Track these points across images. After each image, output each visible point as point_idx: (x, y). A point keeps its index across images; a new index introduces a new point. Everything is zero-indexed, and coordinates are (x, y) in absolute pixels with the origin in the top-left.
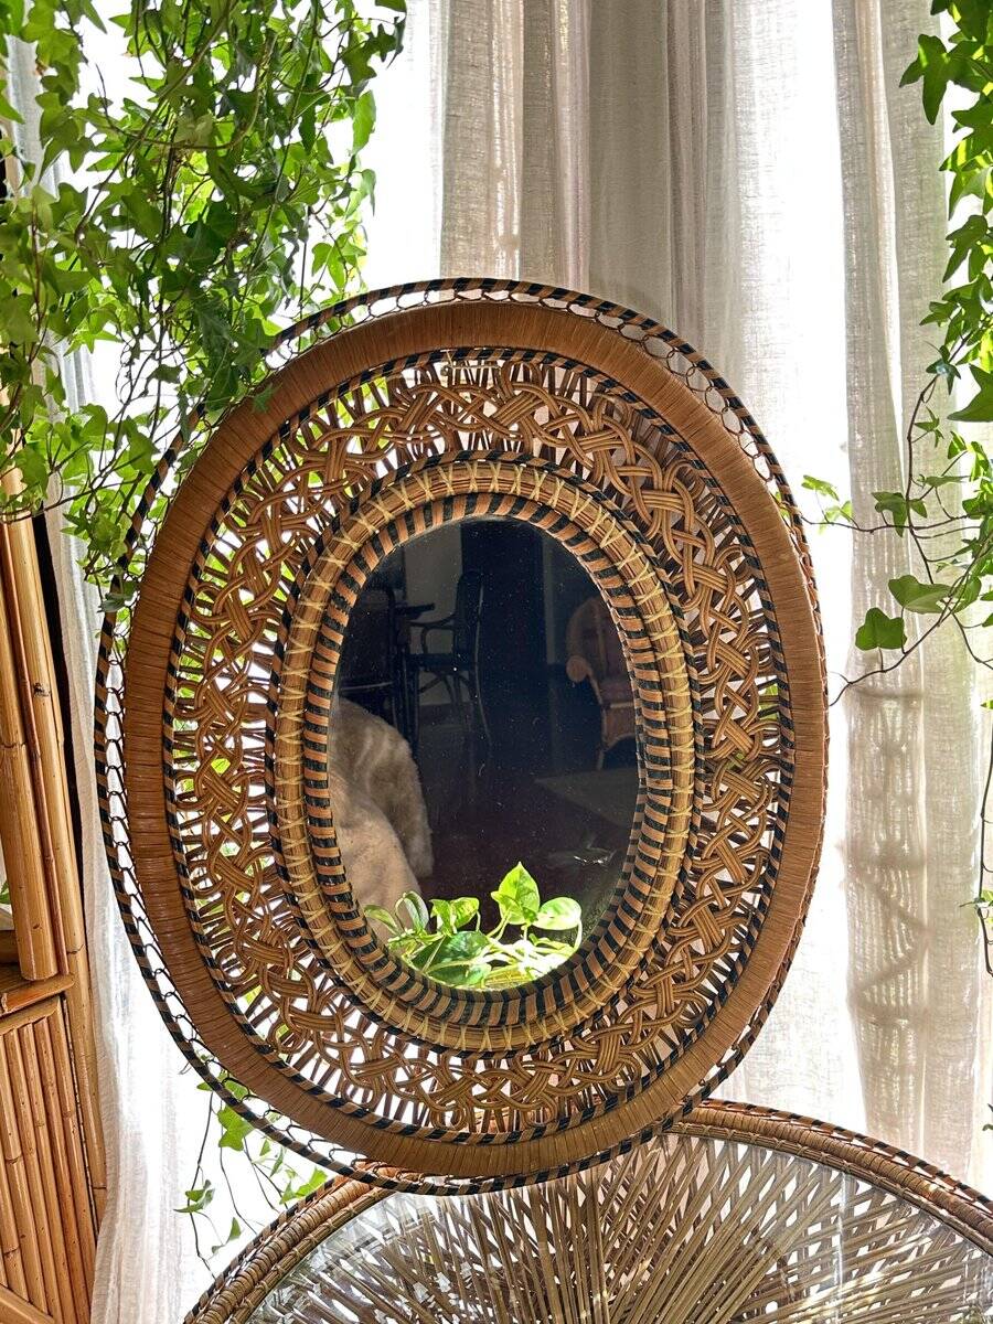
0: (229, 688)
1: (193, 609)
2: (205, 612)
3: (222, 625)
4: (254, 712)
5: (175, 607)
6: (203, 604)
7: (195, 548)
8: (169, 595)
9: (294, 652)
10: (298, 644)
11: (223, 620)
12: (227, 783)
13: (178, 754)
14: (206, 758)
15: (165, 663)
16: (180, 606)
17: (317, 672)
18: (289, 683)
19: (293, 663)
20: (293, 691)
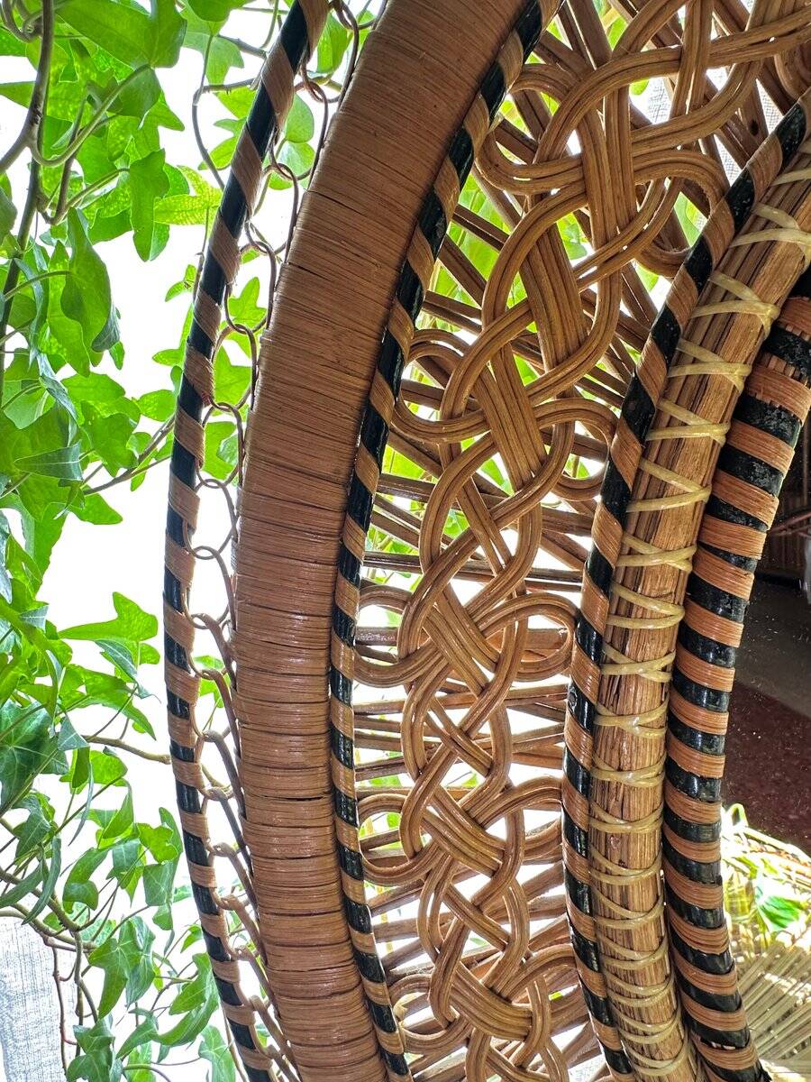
0: (482, 600)
1: (399, 408)
2: (425, 412)
3: (466, 444)
4: (543, 654)
5: (354, 400)
6: (421, 394)
7: (407, 226)
8: (337, 365)
9: (662, 505)
10: (676, 482)
11: (470, 430)
12: (474, 820)
13: (364, 756)
14: (429, 769)
15: (329, 551)
16: (368, 392)
17: (716, 552)
18: (649, 586)
19: (663, 535)
20: (654, 606)
